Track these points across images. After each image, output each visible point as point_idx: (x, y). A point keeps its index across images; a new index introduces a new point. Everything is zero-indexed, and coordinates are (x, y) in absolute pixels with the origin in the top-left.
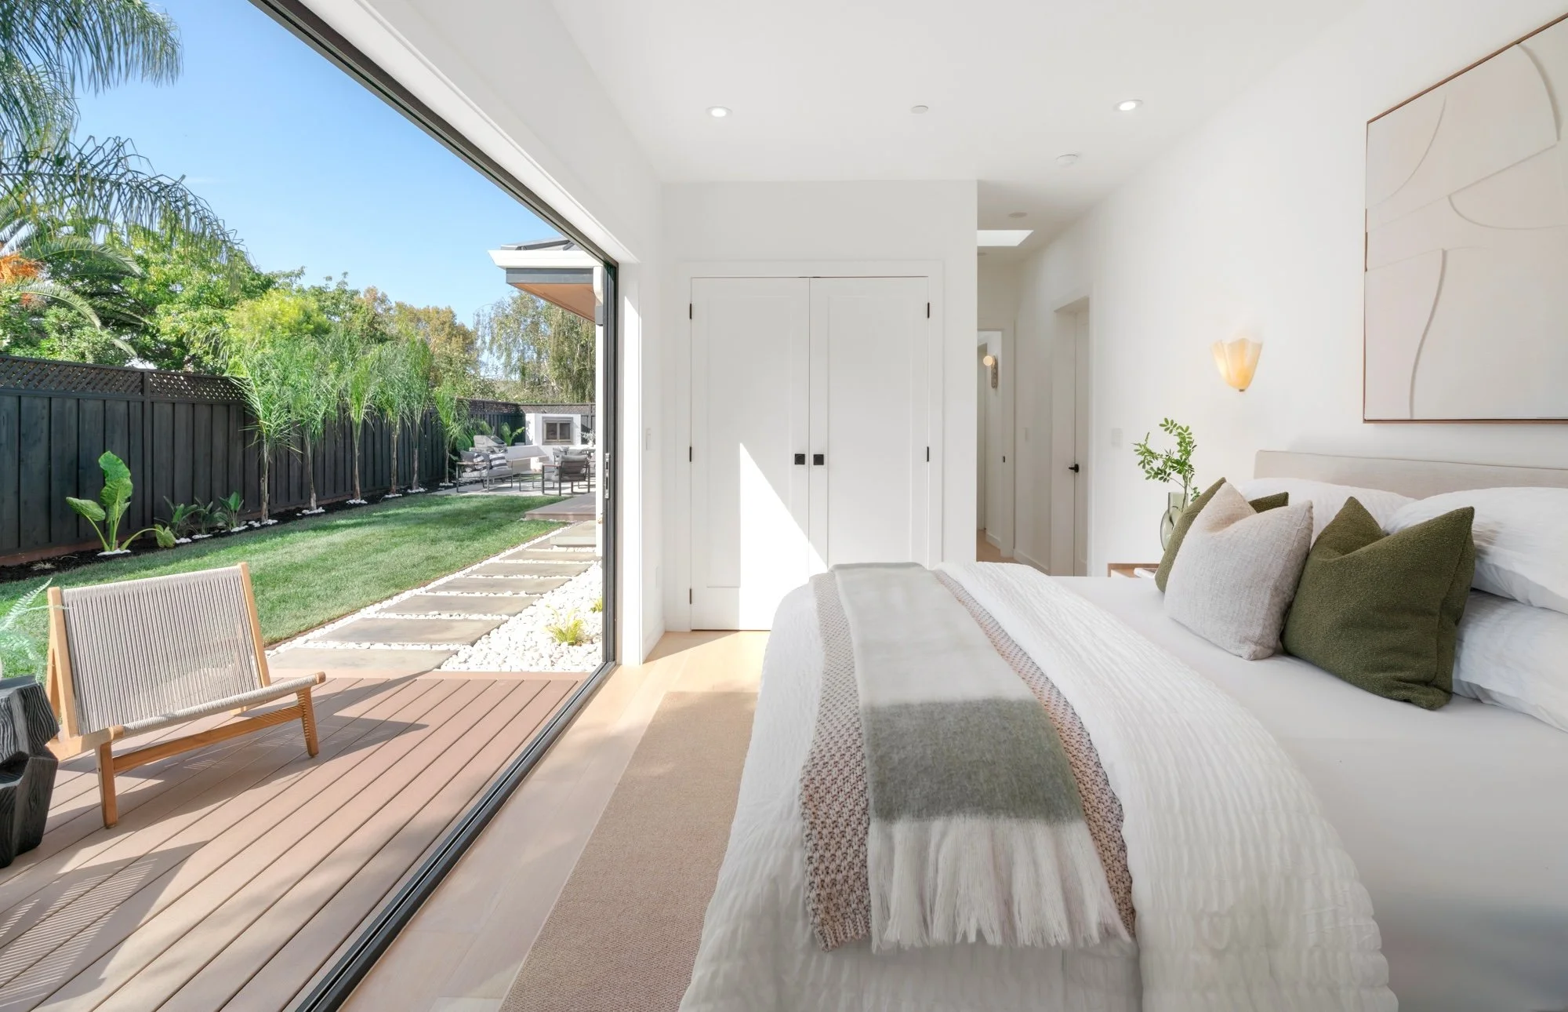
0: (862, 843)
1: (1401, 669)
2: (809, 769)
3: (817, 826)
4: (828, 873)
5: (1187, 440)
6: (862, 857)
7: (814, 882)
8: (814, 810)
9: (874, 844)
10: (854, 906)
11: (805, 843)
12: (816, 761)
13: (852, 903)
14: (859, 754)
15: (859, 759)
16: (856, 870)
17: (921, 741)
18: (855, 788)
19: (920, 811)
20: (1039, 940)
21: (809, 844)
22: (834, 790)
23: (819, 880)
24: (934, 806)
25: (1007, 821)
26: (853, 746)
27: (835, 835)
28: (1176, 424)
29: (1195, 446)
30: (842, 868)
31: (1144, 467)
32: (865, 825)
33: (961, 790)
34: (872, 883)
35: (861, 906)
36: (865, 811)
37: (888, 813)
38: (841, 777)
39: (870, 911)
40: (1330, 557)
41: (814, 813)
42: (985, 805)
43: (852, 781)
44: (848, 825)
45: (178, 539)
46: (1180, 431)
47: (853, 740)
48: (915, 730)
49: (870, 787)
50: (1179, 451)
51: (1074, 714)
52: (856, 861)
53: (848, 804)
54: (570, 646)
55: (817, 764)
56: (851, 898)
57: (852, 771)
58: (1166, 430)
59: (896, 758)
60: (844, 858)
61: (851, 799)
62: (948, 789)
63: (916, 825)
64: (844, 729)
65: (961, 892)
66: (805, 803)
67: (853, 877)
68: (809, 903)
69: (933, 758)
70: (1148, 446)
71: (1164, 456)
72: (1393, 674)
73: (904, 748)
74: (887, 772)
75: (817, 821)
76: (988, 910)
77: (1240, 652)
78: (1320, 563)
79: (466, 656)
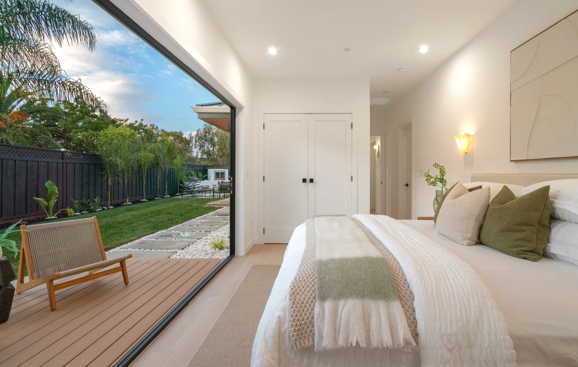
0: (313, 309)
1: (523, 247)
2: (294, 283)
3: (295, 303)
4: (299, 321)
5: (443, 171)
6: (312, 315)
7: (293, 324)
8: (294, 297)
9: (317, 310)
10: (308, 333)
11: (290, 310)
12: (297, 280)
13: (308, 332)
14: (314, 277)
15: (313, 279)
16: (310, 319)
17: (337, 272)
18: (311, 289)
19: (335, 297)
20: (380, 345)
21: (292, 310)
22: (303, 290)
23: (295, 324)
24: (341, 295)
25: (369, 300)
26: (312, 274)
27: (302, 307)
28: (439, 165)
29: (446, 173)
30: (304, 319)
31: (427, 181)
32: (314, 303)
33: (351, 290)
34: (316, 325)
35: (311, 333)
36: (314, 298)
37: (323, 298)
38: (306, 285)
39: (315, 335)
40: (496, 206)
41: (294, 299)
42: (361, 294)
43: (310, 287)
44: (307, 303)
45: (75, 213)
46: (440, 167)
47: (312, 272)
48: (335, 268)
49: (317, 289)
50: (440, 175)
51: (398, 262)
52: (310, 316)
53: (308, 295)
54: (219, 250)
55: (297, 281)
56: (307, 330)
57: (310, 283)
58: (435, 167)
59: (327, 278)
60: (305, 315)
61: (309, 293)
62: (347, 289)
63: (334, 302)
64: (309, 269)
65: (350, 327)
66: (291, 295)
67: (309, 322)
68: (291, 332)
69: (342, 278)
70: (429, 174)
71: (435, 177)
72: (520, 249)
73: (331, 274)
74: (323, 283)
75: (295, 302)
76: (361, 334)
77: (463, 243)
78: (493, 209)
79: (180, 253)
